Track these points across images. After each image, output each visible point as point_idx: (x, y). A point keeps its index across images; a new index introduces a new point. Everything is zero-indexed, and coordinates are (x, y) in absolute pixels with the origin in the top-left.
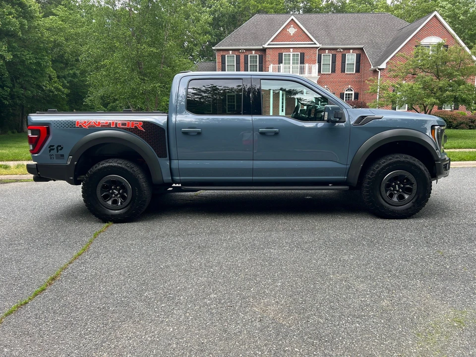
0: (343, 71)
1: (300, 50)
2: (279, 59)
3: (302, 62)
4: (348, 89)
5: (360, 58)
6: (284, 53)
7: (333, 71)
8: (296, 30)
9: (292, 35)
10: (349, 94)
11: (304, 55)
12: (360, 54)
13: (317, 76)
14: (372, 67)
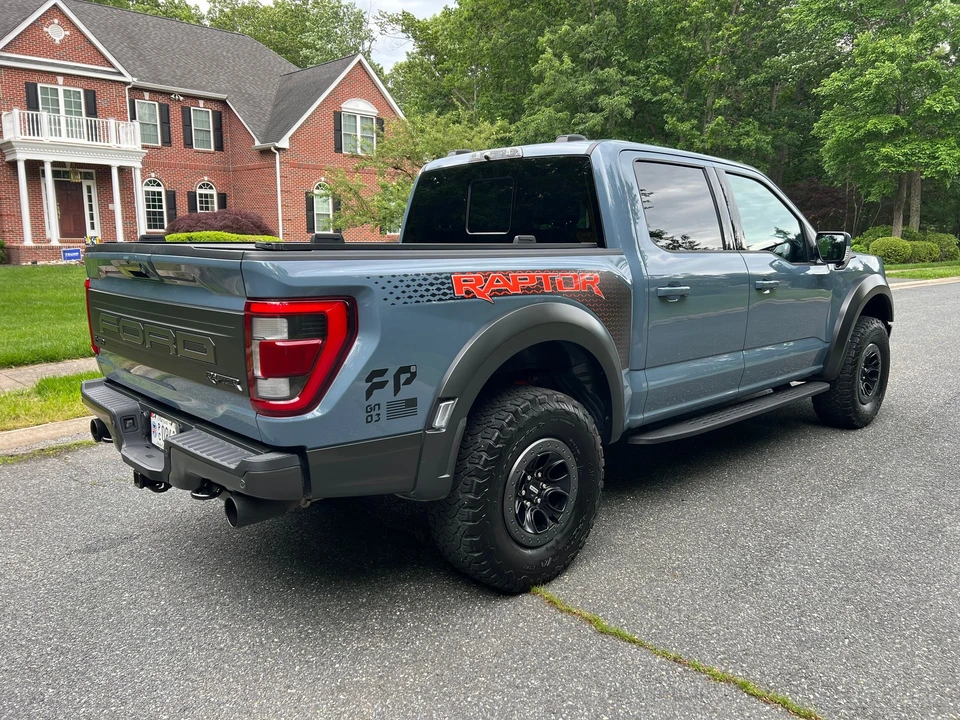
0: (188, 144)
1: (84, 83)
2: (27, 96)
3: (92, 111)
4: (204, 184)
5: (221, 121)
6: (39, 85)
7: (167, 140)
8: (68, 33)
9: (57, 42)
10: (206, 196)
11: (95, 96)
12: (222, 113)
13: (140, 150)
14: (257, 143)
